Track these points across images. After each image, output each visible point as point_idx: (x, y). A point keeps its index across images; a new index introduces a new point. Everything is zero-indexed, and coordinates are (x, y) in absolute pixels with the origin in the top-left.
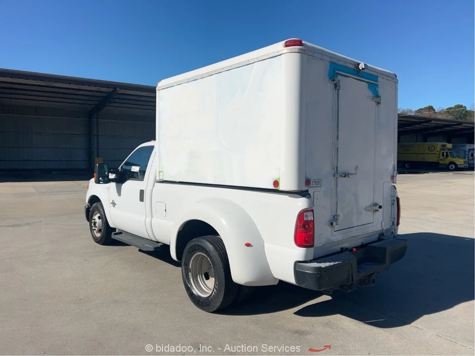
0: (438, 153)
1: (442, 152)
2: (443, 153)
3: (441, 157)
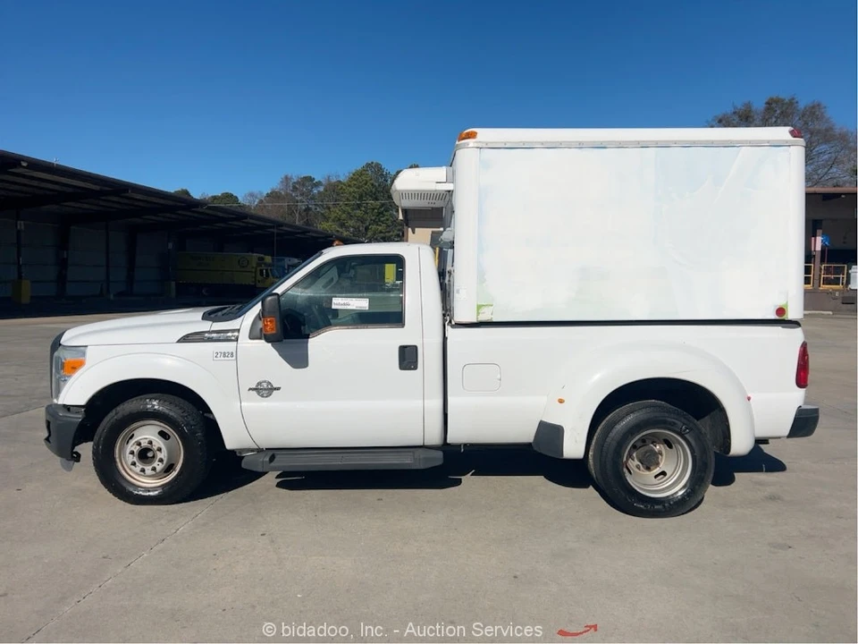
0: (254, 270)
1: (259, 268)
2: (262, 271)
3: (259, 277)
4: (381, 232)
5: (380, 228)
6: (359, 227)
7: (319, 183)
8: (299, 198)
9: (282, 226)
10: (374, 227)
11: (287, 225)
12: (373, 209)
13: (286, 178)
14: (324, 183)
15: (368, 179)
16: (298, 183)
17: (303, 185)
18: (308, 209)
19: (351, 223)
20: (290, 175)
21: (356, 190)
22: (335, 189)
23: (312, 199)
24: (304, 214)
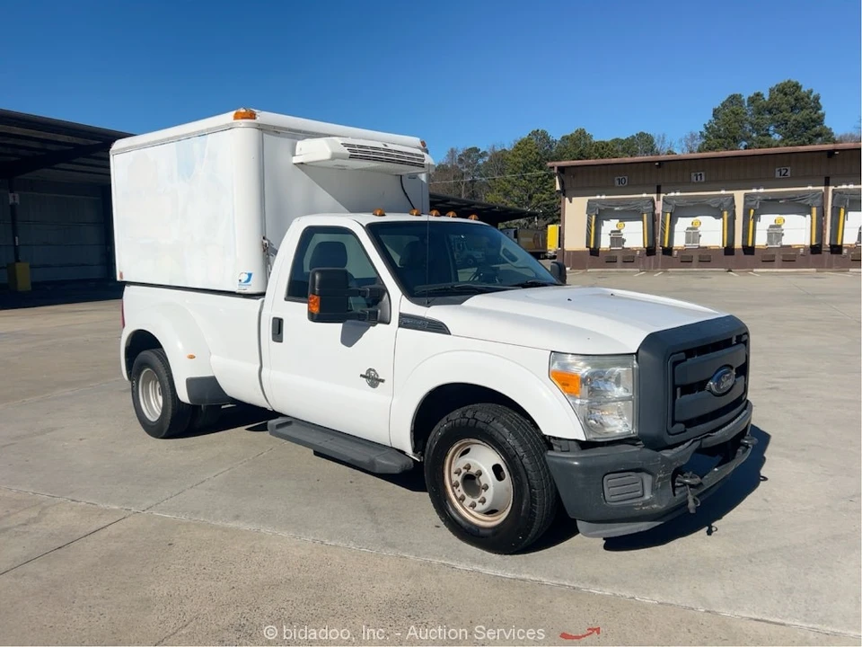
4: (545, 200)
5: (544, 196)
6: (522, 197)
7: (485, 153)
8: (465, 170)
9: (449, 201)
10: (538, 195)
11: (453, 200)
12: (538, 178)
13: (452, 150)
14: (489, 153)
15: (533, 148)
16: (464, 155)
17: (469, 157)
18: (473, 182)
19: (516, 192)
20: (455, 148)
21: (520, 160)
22: (500, 159)
23: (477, 170)
24: (470, 185)
